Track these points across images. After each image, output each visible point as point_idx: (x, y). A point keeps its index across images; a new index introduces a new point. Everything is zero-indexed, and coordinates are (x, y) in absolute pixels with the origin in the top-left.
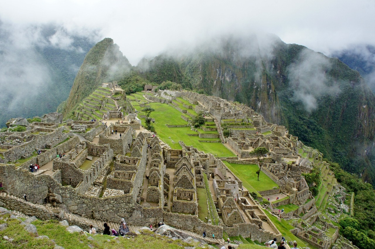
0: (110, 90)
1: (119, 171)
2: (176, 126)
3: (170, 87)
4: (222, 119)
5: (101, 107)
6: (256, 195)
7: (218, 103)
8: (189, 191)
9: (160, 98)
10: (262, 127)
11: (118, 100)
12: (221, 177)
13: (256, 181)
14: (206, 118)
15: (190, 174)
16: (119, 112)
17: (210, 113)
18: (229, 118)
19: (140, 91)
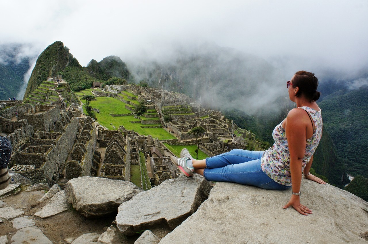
0: (54, 83)
1: (34, 146)
2: (120, 115)
3: (116, 82)
4: (162, 106)
5: (45, 99)
7: (159, 92)
8: (119, 167)
11: (61, 92)
14: (147, 105)
15: (121, 150)
16: (61, 103)
17: (151, 102)
18: (169, 105)
19: (89, 88)
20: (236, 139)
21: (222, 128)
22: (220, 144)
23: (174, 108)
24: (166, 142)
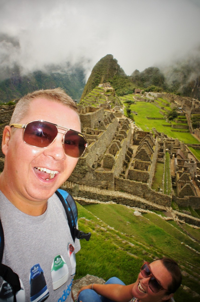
0: (103, 89)
2: (154, 119)
3: (154, 90)
4: (191, 114)
5: (96, 101)
7: (191, 101)
8: (146, 163)
9: (145, 98)
11: (108, 96)
12: (182, 157)
14: (179, 112)
15: (150, 150)
16: (108, 105)
17: (182, 109)
18: (198, 113)
19: (131, 93)
24: (191, 146)
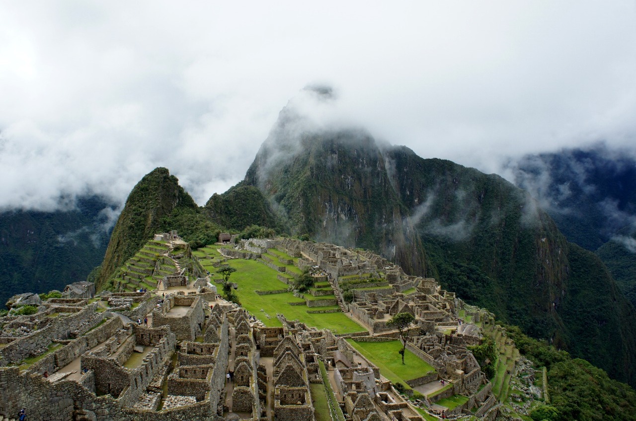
0: (166, 244)
1: (186, 367)
2: (271, 293)
3: (258, 234)
4: (339, 276)
5: (153, 270)
6: (402, 386)
7: (332, 252)
8: (299, 390)
9: (243, 252)
10: (402, 284)
13: (400, 366)
15: (298, 364)
16: (181, 277)
17: (320, 268)
18: (350, 273)
19: (212, 243)
20: (465, 328)
21: (439, 311)
22: (439, 337)
23: (359, 278)
24: (350, 338)
